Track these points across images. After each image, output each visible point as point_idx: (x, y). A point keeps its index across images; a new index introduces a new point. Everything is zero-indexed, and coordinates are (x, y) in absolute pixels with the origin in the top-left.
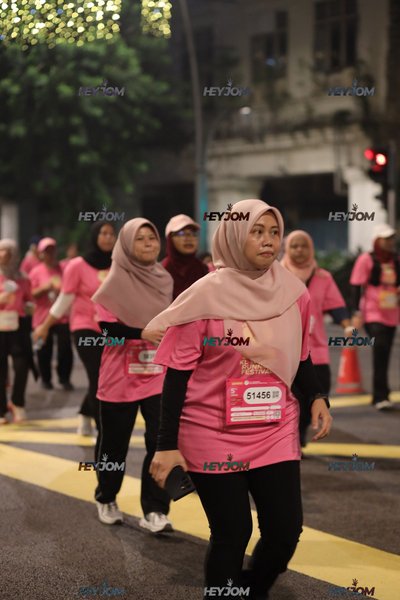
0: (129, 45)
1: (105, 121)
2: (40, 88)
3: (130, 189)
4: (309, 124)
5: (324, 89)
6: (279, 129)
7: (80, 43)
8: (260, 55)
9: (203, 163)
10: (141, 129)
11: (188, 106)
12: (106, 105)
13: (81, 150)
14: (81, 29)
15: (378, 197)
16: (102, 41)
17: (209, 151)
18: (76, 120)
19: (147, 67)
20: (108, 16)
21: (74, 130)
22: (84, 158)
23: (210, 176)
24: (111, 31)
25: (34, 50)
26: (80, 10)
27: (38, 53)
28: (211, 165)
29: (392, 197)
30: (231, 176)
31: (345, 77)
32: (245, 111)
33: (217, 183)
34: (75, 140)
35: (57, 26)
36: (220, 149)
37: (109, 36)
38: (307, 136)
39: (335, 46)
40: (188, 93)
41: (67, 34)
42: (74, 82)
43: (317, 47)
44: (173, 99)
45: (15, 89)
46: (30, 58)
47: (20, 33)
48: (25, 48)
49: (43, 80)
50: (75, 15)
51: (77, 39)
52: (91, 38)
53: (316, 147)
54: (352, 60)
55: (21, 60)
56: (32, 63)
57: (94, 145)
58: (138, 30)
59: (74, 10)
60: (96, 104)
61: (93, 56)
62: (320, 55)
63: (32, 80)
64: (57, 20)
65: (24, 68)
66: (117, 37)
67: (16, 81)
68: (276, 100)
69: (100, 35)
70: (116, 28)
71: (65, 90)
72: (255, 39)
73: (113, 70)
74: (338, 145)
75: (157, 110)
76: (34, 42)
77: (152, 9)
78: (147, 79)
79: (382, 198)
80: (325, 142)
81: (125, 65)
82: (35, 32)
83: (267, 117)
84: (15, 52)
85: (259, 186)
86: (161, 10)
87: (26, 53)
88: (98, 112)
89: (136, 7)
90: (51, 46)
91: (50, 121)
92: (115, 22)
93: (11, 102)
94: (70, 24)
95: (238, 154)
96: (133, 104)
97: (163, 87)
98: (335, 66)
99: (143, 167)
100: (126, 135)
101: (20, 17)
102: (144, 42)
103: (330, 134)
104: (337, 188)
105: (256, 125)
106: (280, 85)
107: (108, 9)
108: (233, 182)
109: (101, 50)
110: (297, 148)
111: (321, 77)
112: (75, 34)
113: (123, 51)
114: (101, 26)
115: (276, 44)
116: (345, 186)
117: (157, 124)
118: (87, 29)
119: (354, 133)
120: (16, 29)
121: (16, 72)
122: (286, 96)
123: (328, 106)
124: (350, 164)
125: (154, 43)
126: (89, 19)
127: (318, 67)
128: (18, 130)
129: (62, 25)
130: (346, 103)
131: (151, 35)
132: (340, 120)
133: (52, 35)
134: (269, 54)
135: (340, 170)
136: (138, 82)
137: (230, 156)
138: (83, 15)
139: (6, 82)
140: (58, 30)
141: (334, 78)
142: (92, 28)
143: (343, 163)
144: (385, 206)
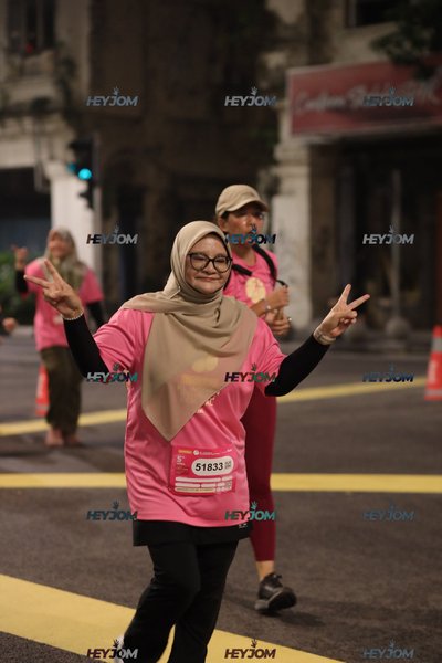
4: (5, 113)
5: (20, 74)
15: (82, 195)
29: (97, 194)
31: (44, 59)
39: (31, 25)
43: (11, 26)
53: (13, 138)
54: (50, 41)
62: (15, 34)
74: (37, 136)
79: (87, 196)
80: (23, 133)
98: (33, 49)
103: (28, 123)
104: (38, 184)
111: (17, 60)
116: (47, 182)
119: (55, 123)
123: (25, 92)
124: (52, 158)
127: (12, 49)
130: (44, 88)
132: (39, 108)
135: (40, 165)
141: (30, 61)
143: (44, 156)
144: (91, 205)
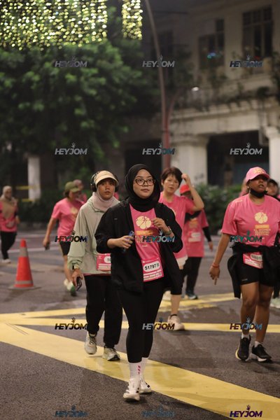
0: (114, 45)
1: (98, 98)
2: (54, 76)
3: (116, 145)
4: (240, 97)
5: (250, 73)
6: (219, 101)
7: (80, 45)
8: (205, 49)
9: (166, 127)
10: (123, 103)
11: (156, 87)
12: (99, 87)
13: (83, 118)
14: (80, 36)
16: (96, 43)
17: (171, 118)
18: (78, 98)
19: (126, 60)
20: (99, 26)
21: (77, 105)
22: (84, 124)
23: (172, 135)
24: (101, 36)
25: (48, 51)
26: (80, 22)
27: (51, 52)
28: (172, 127)
30: (186, 135)
31: (266, 63)
32: (196, 89)
33: (176, 140)
34: (78, 112)
35: (64, 33)
36: (178, 117)
37: (100, 40)
38: (239, 106)
39: (257, 43)
40: (156, 78)
41: (71, 40)
42: (77, 72)
43: (244, 44)
44: (145, 82)
45: (36, 78)
46: (46, 56)
47: (39, 40)
48: (42, 49)
49: (55, 71)
50: (76, 26)
51: (77, 42)
52: (87, 42)
53: (245, 113)
54: (269, 52)
55: (40, 58)
56: (47, 60)
57: (91, 115)
58: (121, 35)
59: (75, 22)
60: (91, 87)
61: (90, 54)
62: (247, 48)
63: (47, 71)
64: (63, 30)
65: (42, 63)
66: (105, 40)
67: (36, 72)
68: (217, 82)
69: (94, 39)
70: (104, 34)
71: (71, 78)
72: (202, 39)
73: (104, 63)
74: (260, 111)
75: (134, 90)
76: (48, 45)
77: (130, 21)
78: (127, 69)
80: (252, 109)
81: (111, 60)
82: (48, 38)
83: (211, 92)
84: (36, 52)
85: (206, 141)
86: (135, 21)
87: (43, 53)
88: (93, 92)
89: (118, 19)
90: (60, 48)
91: (60, 99)
92: (104, 30)
93: (33, 87)
94: (73, 32)
95: (191, 119)
96: (117, 86)
97: (139, 74)
98: (258, 56)
99: (126, 130)
100: (113, 107)
101: (39, 28)
102: (124, 43)
103: (255, 103)
104: (261, 142)
105: (203, 98)
106: (219, 70)
107: (99, 21)
108: (188, 139)
109: (95, 49)
110: (232, 114)
112: (76, 39)
113: (110, 49)
114: (94, 33)
115: (216, 42)
116: (267, 140)
117: (134, 100)
118: (84, 35)
119: (271, 103)
120: (36, 37)
121: (37, 66)
122: (224, 78)
123: (253, 84)
124: (269, 125)
125: (132, 43)
126: (86, 28)
128: (39, 106)
129: (67, 33)
130: (266, 82)
131: (129, 38)
132: (262, 94)
133: (61, 40)
134: (211, 50)
135: (262, 128)
136: (121, 71)
137: (185, 120)
138: (82, 26)
139: (30, 74)
140: (65, 37)
142: (88, 35)
143: (265, 124)
